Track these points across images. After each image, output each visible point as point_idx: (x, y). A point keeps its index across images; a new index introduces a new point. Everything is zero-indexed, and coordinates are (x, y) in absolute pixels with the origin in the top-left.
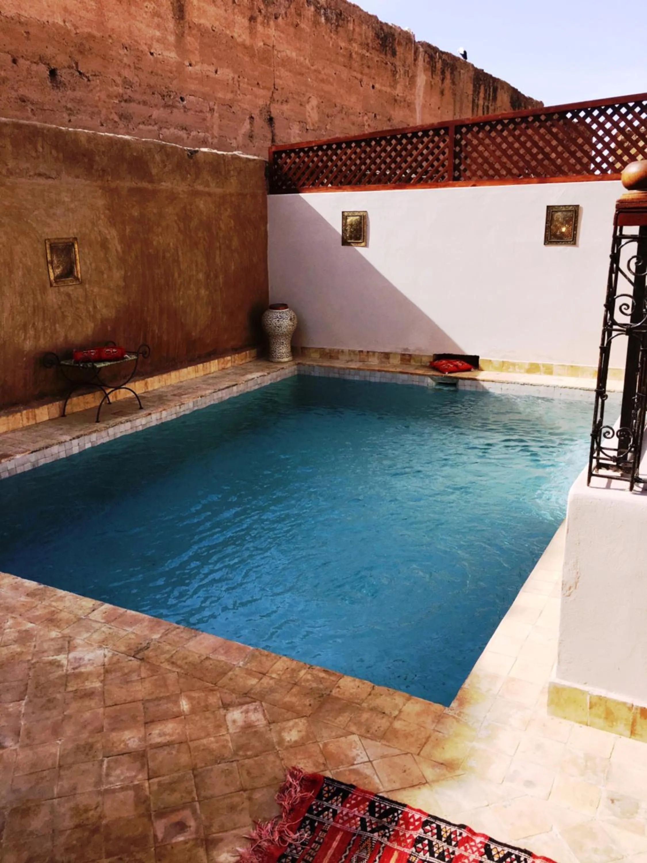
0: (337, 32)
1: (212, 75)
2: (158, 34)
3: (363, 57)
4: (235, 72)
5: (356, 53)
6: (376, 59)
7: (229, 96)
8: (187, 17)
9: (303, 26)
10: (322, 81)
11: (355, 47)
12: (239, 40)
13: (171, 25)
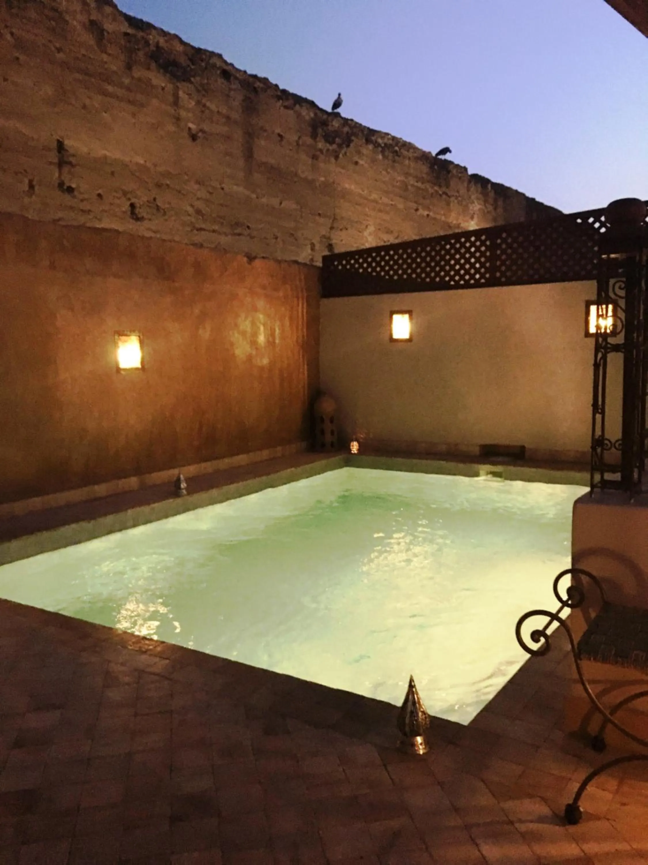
0: (393, 167)
1: (277, 206)
2: (229, 171)
3: (418, 188)
4: (298, 203)
5: (413, 185)
6: (431, 190)
7: (292, 224)
8: (255, 156)
9: (361, 162)
10: (380, 211)
11: (412, 181)
12: (303, 176)
13: (241, 163)
